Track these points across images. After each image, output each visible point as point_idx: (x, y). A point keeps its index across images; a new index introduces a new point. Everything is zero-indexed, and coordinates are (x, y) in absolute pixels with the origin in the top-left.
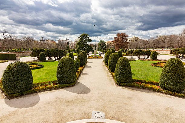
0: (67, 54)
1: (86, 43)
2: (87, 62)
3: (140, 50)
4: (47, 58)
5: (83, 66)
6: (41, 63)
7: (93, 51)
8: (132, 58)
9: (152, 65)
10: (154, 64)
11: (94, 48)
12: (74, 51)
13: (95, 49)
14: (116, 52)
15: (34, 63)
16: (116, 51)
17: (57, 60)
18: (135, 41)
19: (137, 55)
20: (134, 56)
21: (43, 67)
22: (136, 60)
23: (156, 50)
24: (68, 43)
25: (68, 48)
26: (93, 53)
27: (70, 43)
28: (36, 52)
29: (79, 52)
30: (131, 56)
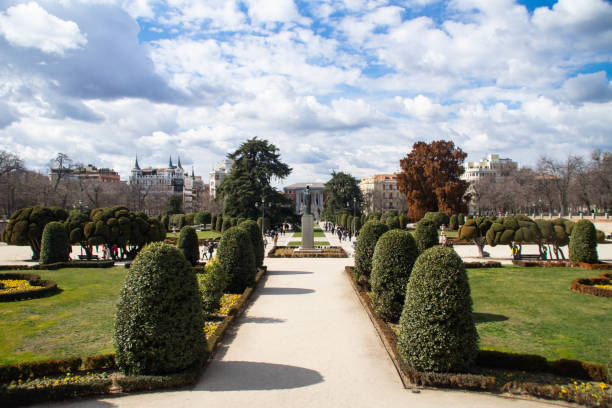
0: (169, 235)
1: (265, 181)
2: (266, 273)
3: (522, 219)
4: (77, 252)
5: (248, 290)
6: (46, 275)
7: (296, 222)
8: (486, 255)
9: (577, 288)
10: (586, 282)
11: (301, 208)
12: (206, 219)
13: (309, 211)
14: (410, 225)
15: (13, 272)
16: (411, 221)
17: (122, 260)
18: (499, 177)
19: (507, 241)
20: (493, 245)
21: (55, 291)
22: (503, 263)
23: (592, 217)
24: (178, 185)
25: (176, 204)
26: (296, 230)
27: (189, 183)
28: (30, 222)
29: (228, 225)
30: (481, 247)
